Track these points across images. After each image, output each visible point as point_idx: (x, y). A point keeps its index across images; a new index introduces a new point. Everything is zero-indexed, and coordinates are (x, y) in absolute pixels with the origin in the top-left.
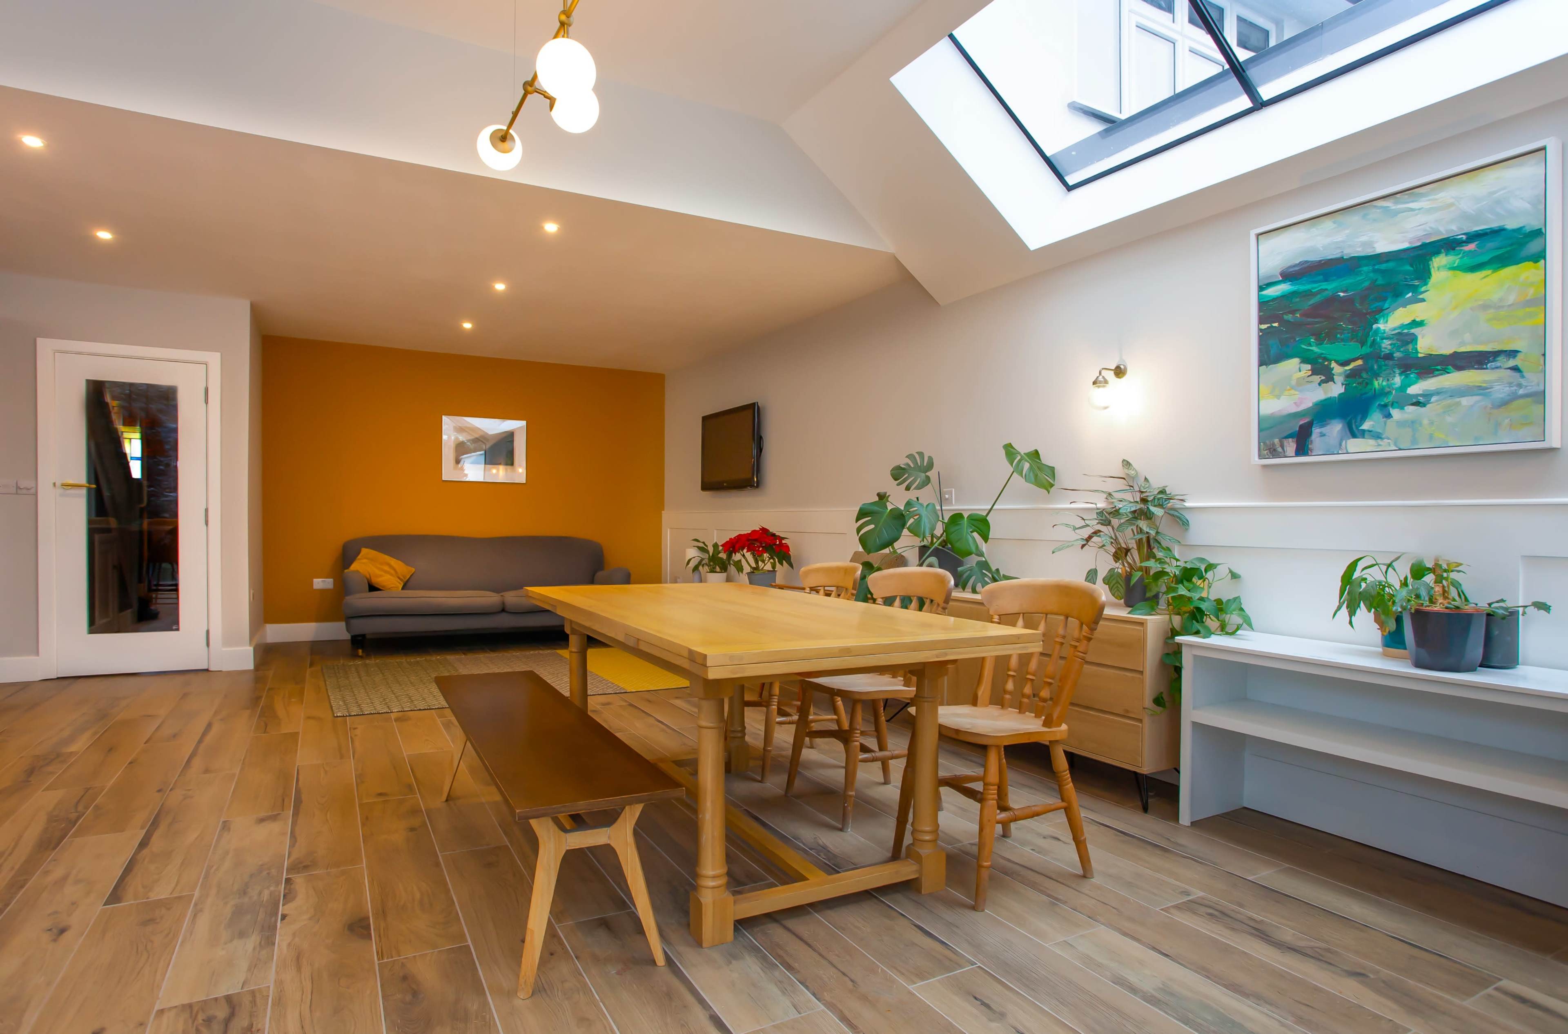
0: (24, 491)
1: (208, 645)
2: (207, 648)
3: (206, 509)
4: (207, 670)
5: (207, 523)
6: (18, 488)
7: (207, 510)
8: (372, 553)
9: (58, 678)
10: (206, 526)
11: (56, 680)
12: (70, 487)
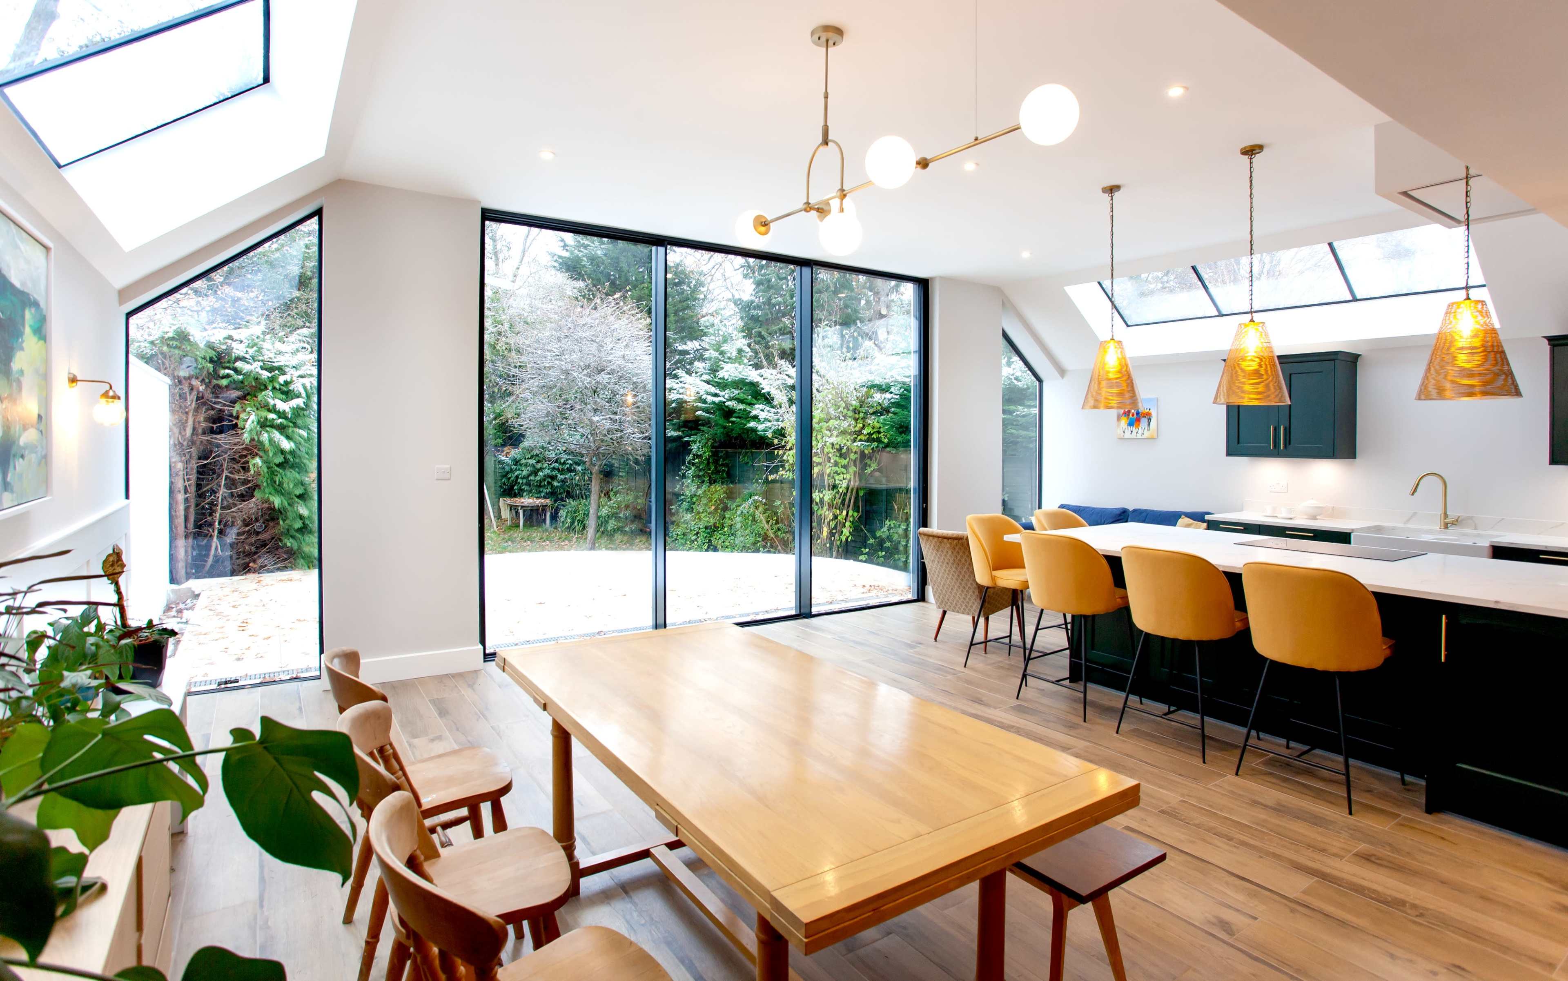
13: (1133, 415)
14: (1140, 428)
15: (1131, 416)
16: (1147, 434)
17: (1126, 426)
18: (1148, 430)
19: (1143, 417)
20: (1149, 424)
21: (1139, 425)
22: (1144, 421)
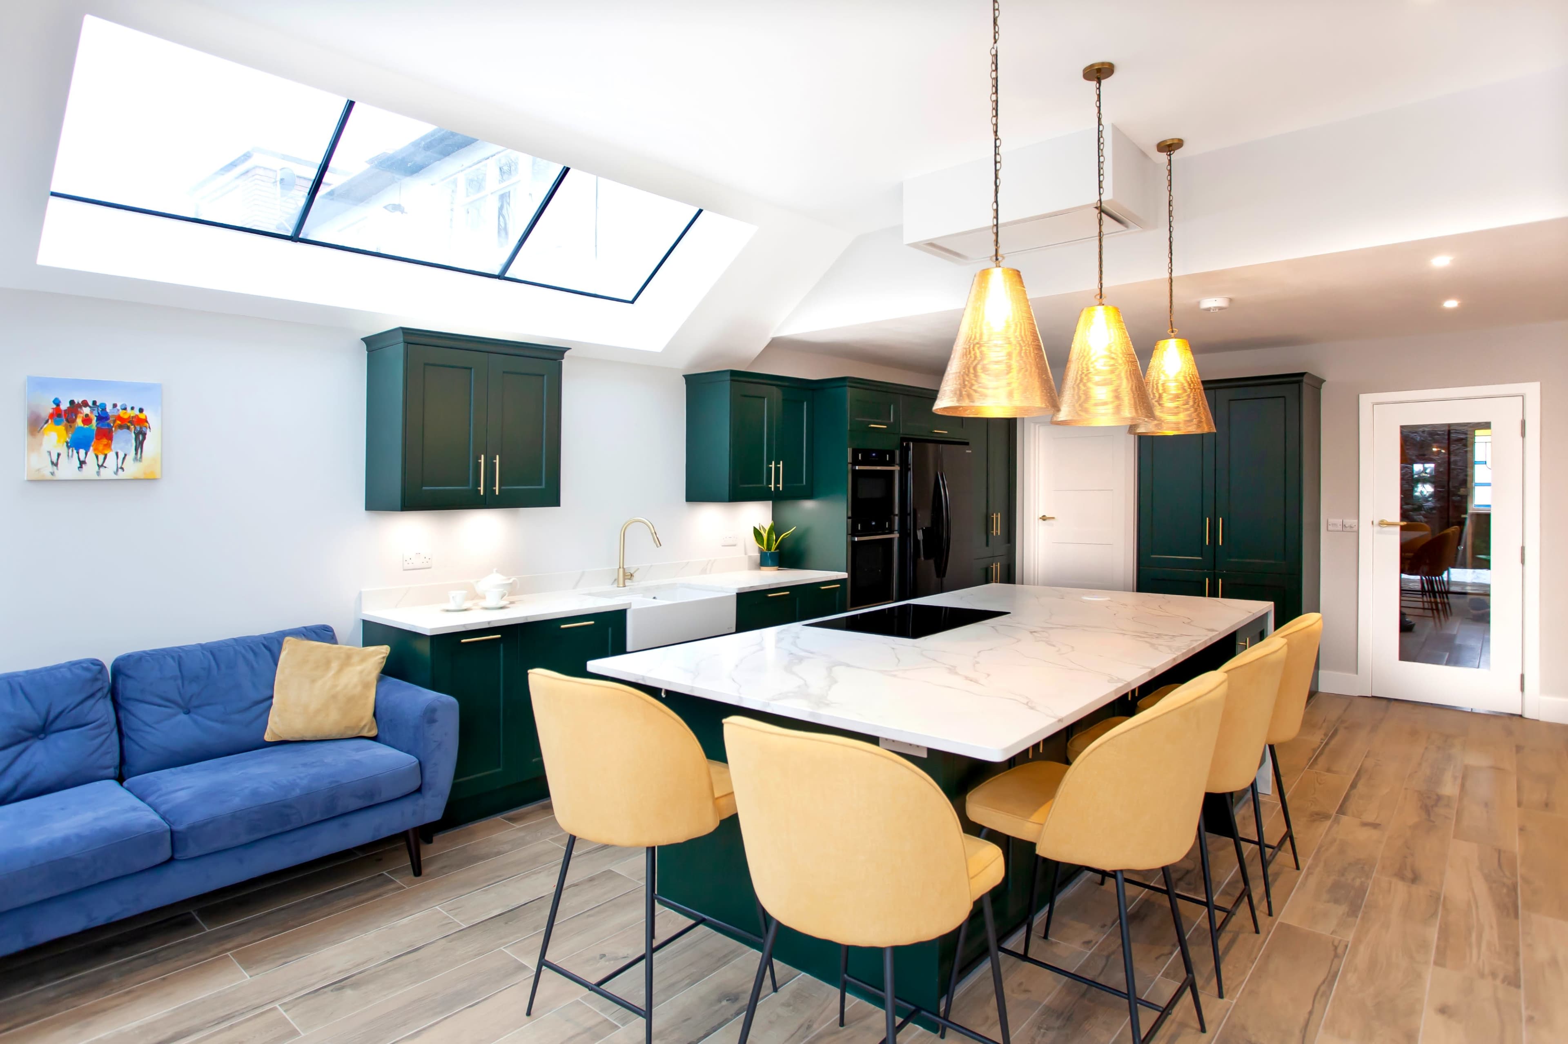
0: (1348, 529)
1: (1522, 689)
2: (1520, 693)
3: (1522, 547)
4: (1521, 716)
5: (1523, 561)
6: (1343, 526)
7: (1523, 549)
9: (1373, 697)
10: (1521, 565)
11: (1370, 699)
12: (1386, 525)
13: (87, 420)
14: (111, 455)
15: (79, 422)
16: (132, 469)
17: (63, 450)
18: (138, 458)
19: (121, 427)
20: (139, 445)
21: (108, 446)
22: (124, 440)
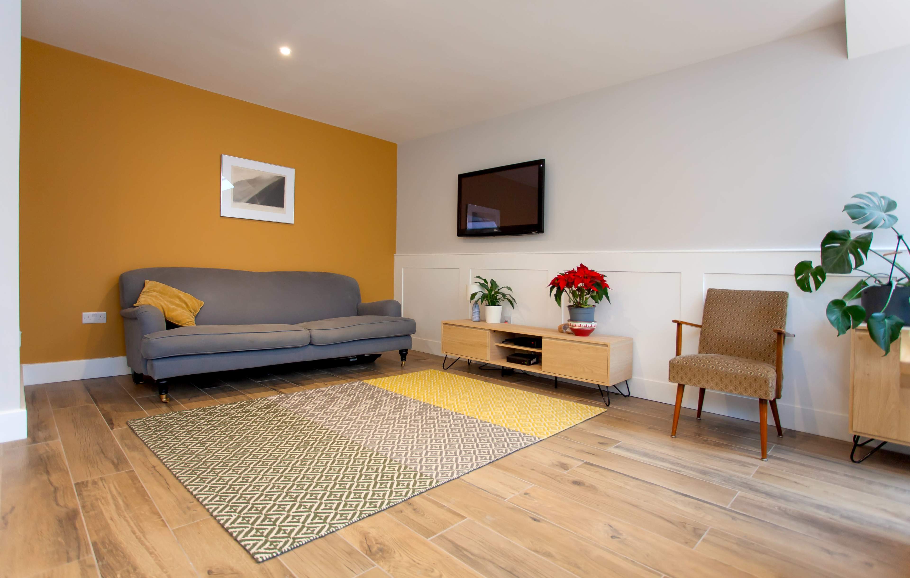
8: (160, 286)
